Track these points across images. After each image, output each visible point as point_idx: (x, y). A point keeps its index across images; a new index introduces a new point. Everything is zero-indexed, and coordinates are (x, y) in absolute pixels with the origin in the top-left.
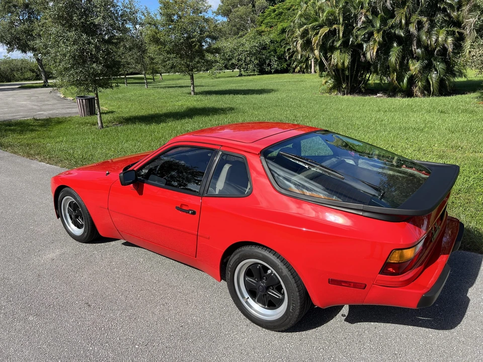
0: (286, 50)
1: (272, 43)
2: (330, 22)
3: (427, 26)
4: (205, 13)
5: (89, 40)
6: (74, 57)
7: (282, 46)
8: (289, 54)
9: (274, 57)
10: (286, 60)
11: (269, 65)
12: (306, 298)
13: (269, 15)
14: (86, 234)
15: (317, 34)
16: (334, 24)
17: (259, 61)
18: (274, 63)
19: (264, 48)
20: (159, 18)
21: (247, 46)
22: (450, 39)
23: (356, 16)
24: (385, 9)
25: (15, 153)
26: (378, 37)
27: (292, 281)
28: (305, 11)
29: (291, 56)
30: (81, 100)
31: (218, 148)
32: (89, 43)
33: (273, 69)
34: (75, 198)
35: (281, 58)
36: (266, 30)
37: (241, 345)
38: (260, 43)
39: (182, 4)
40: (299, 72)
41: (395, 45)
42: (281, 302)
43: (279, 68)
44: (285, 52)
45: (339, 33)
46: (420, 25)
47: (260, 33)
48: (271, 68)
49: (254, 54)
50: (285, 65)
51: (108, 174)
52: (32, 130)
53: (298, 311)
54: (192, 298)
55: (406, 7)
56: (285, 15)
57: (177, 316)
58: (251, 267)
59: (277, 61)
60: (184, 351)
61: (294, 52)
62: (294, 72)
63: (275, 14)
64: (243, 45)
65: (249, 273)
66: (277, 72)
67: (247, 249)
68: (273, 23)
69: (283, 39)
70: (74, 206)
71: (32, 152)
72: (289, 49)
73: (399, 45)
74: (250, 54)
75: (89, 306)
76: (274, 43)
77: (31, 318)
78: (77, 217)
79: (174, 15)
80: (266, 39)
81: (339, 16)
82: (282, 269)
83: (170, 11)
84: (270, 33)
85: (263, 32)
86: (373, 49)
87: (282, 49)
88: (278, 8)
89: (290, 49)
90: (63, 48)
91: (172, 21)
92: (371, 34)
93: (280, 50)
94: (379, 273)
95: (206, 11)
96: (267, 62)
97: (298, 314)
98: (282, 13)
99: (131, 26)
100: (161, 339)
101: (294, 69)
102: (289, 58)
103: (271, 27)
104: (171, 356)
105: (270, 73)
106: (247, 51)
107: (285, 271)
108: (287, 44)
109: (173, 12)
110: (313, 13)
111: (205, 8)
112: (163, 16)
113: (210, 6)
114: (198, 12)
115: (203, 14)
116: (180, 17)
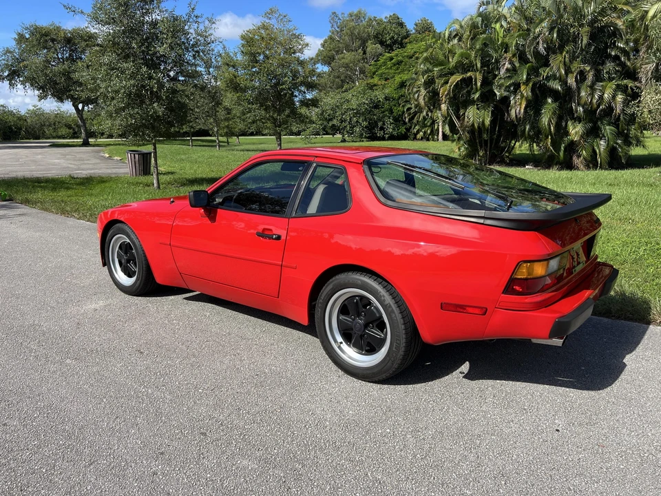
0: (405, 110)
1: (386, 100)
2: (463, 67)
3: (590, 77)
4: (300, 54)
5: (150, 74)
6: (129, 95)
7: (400, 105)
8: (409, 114)
9: (389, 118)
10: (405, 123)
11: (382, 129)
12: (413, 332)
13: (385, 64)
14: (139, 282)
15: (446, 82)
16: (469, 71)
17: (369, 123)
18: (389, 126)
19: (377, 106)
20: (240, 57)
21: (354, 104)
22: (620, 96)
23: (497, 61)
24: (537, 54)
25: (46, 210)
26: (526, 91)
27: (396, 310)
28: (431, 53)
29: (412, 118)
30: (132, 155)
31: (312, 159)
32: (150, 78)
33: (387, 134)
34: (129, 237)
35: (398, 120)
36: (379, 83)
37: (330, 394)
38: (371, 99)
39: (270, 40)
40: (422, 139)
41: (549, 101)
42: (382, 342)
43: (395, 133)
44: (404, 112)
45: (476, 84)
46: (582, 76)
47: (372, 87)
48: (384, 133)
49: (363, 114)
50: (403, 130)
51: (173, 202)
52: (68, 188)
53: (403, 349)
54: (271, 350)
55: (565, 53)
56: (406, 64)
57: (252, 366)
58: (346, 302)
59: (392, 123)
60: (259, 396)
61: (415, 113)
62: (415, 138)
63: (393, 63)
64: (348, 101)
65: (344, 310)
66: (392, 138)
67: (342, 277)
68: (389, 75)
69: (402, 96)
70: (125, 248)
71: (68, 209)
72: (409, 109)
73: (555, 100)
74: (358, 113)
75: (141, 353)
76: (389, 100)
77: (68, 361)
78: (128, 261)
79: (260, 54)
80: (379, 95)
81: (476, 60)
82: (384, 296)
83: (254, 49)
84: (384, 87)
85: (375, 85)
86: (520, 104)
87: (400, 108)
88: (397, 55)
89: (411, 108)
90: (116, 83)
91: (257, 62)
92: (517, 86)
93: (397, 110)
94: (503, 293)
95: (301, 51)
96: (380, 124)
97: (402, 353)
98: (402, 62)
99: (203, 69)
100: (230, 385)
101: (416, 135)
102: (410, 120)
103: (386, 79)
104: (243, 400)
105: (383, 139)
106: (353, 109)
107: (388, 299)
108: (406, 101)
109: (259, 51)
110: (441, 57)
111: (300, 47)
112: (244, 56)
113: (307, 45)
114: (290, 51)
115: (297, 54)
116: (267, 57)
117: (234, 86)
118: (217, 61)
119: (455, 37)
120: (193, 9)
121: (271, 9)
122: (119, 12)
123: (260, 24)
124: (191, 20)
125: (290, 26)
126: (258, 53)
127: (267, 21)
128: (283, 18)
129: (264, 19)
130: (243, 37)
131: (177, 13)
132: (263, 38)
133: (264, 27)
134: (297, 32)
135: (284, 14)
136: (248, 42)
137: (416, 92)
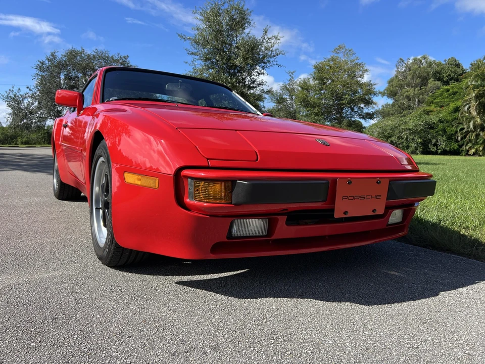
0: (459, 130)
1: (441, 122)
4: (361, 79)
7: (453, 126)
8: (462, 134)
9: (443, 137)
10: (457, 141)
11: (435, 145)
13: (441, 95)
17: (423, 140)
18: (442, 143)
19: (431, 127)
21: (411, 125)
29: (465, 137)
33: (439, 149)
35: (451, 138)
36: (435, 109)
38: (426, 122)
39: (336, 68)
40: (474, 154)
43: (448, 149)
44: (456, 132)
47: (428, 113)
48: (437, 148)
49: (419, 133)
50: (456, 146)
56: (460, 94)
59: (445, 141)
61: (468, 132)
62: (467, 154)
63: (448, 94)
64: (405, 123)
66: (444, 153)
68: (444, 103)
69: (455, 119)
72: (462, 129)
74: (413, 132)
76: (443, 122)
80: (433, 118)
84: (439, 112)
85: (431, 111)
87: (454, 128)
88: (453, 87)
89: (463, 129)
91: (324, 84)
93: (450, 130)
96: (434, 141)
98: (456, 92)
101: (468, 151)
102: (462, 139)
103: (441, 107)
105: (436, 153)
106: (410, 129)
108: (459, 123)
109: (327, 76)
111: (361, 72)
112: (316, 81)
113: (366, 70)
114: (352, 76)
115: (359, 79)
116: (333, 81)
117: (306, 103)
118: (298, 90)
121: (339, 46)
123: (329, 57)
124: (264, 41)
125: (353, 57)
126: (326, 78)
127: (336, 55)
128: (349, 52)
129: (334, 54)
130: (315, 67)
132: (331, 67)
133: (333, 59)
134: (359, 62)
135: (350, 49)
136: (319, 70)
137: (466, 105)
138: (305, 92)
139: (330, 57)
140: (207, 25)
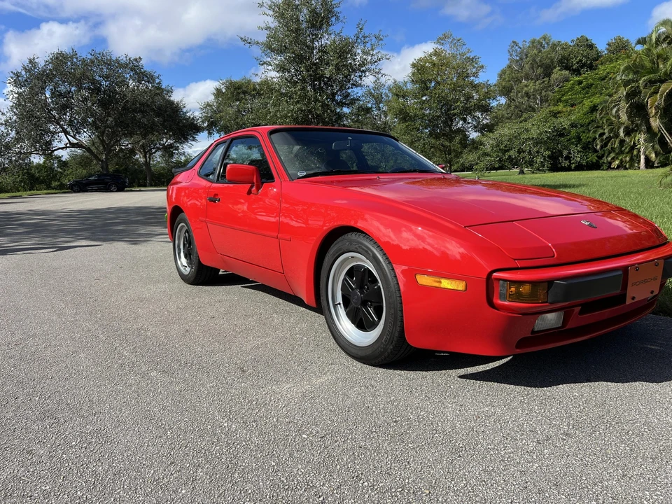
0: (597, 136)
1: (573, 127)
7: (590, 131)
8: (602, 141)
9: (577, 146)
10: (596, 151)
11: (568, 158)
13: (572, 88)
15: (656, 92)
17: (552, 152)
18: (576, 155)
19: (561, 133)
20: (410, 86)
21: (534, 133)
29: (606, 145)
33: (573, 163)
35: (589, 147)
36: (564, 109)
38: (554, 127)
39: (442, 66)
40: (618, 167)
43: (584, 163)
44: (595, 139)
47: (556, 115)
48: (570, 162)
49: (545, 143)
50: (593, 158)
56: (596, 87)
59: (580, 152)
61: (609, 139)
62: (609, 168)
63: (581, 88)
64: (527, 131)
66: (580, 168)
68: (576, 100)
69: (592, 121)
72: (601, 135)
74: (538, 142)
76: (576, 127)
79: (430, 81)
80: (564, 122)
83: (425, 77)
84: (570, 113)
85: (559, 112)
87: (591, 134)
88: (586, 78)
89: (604, 134)
91: (427, 88)
93: (587, 137)
95: (475, 75)
96: (565, 153)
98: (592, 85)
101: (610, 163)
102: (602, 147)
103: (572, 105)
105: (568, 169)
106: (533, 138)
108: (598, 127)
109: (430, 78)
110: (648, 64)
111: (474, 70)
112: (415, 84)
113: (482, 67)
114: (464, 75)
115: (472, 78)
116: (438, 83)
117: (404, 116)
118: (387, 96)
119: (664, 40)
120: (361, 29)
121: (444, 35)
122: (291, 38)
123: (431, 51)
124: (359, 41)
125: (463, 50)
126: (429, 80)
127: (440, 47)
128: (457, 42)
130: (414, 65)
131: (344, 34)
132: (434, 64)
133: (436, 53)
134: (471, 55)
135: (458, 38)
136: (418, 70)
137: (614, 107)
138: (401, 100)
139: (433, 50)
140: (280, 23)
